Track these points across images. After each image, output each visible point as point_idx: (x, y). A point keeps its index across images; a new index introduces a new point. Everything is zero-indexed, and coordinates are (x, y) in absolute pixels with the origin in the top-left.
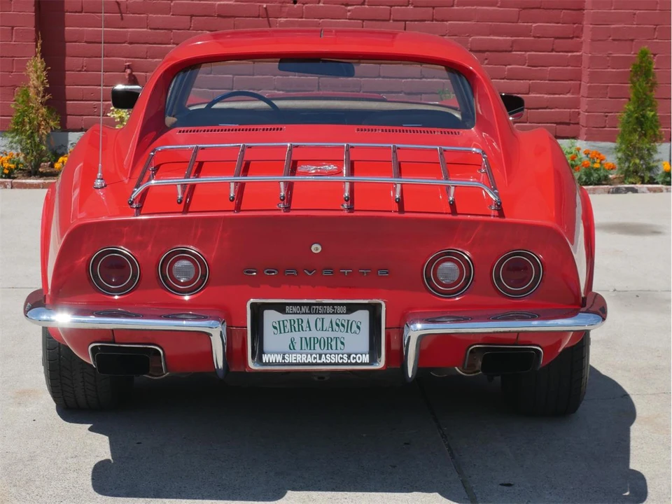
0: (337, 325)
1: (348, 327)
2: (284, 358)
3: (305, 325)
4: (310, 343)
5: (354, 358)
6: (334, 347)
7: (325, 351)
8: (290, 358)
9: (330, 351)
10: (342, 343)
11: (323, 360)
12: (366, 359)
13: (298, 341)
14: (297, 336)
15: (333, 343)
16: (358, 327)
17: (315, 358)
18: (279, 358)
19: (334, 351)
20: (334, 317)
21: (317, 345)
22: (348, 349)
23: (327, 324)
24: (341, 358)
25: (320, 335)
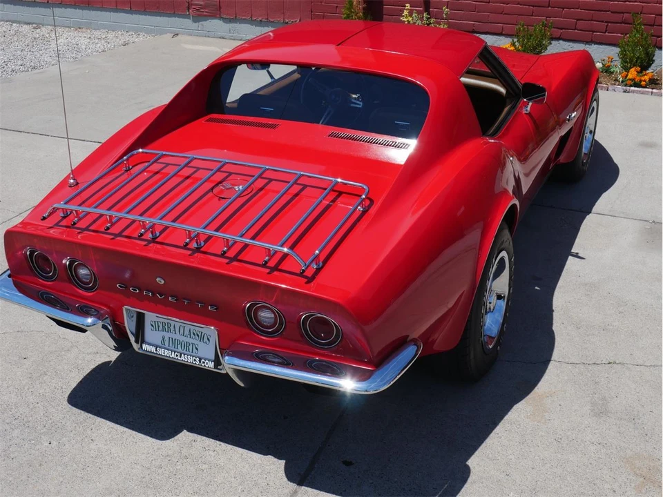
0: (194, 334)
1: (201, 337)
2: (156, 350)
3: (172, 328)
4: (175, 343)
5: (204, 363)
6: (191, 350)
7: (184, 351)
8: (161, 352)
9: (188, 352)
10: (197, 349)
11: (182, 358)
12: (211, 365)
13: (167, 339)
14: (167, 335)
15: (191, 347)
16: (208, 340)
17: (177, 356)
18: (153, 349)
19: (190, 353)
20: (192, 328)
21: (179, 346)
22: (200, 354)
23: (187, 332)
24: (195, 360)
25: (182, 338)
